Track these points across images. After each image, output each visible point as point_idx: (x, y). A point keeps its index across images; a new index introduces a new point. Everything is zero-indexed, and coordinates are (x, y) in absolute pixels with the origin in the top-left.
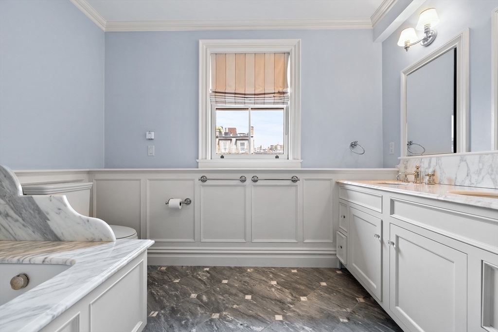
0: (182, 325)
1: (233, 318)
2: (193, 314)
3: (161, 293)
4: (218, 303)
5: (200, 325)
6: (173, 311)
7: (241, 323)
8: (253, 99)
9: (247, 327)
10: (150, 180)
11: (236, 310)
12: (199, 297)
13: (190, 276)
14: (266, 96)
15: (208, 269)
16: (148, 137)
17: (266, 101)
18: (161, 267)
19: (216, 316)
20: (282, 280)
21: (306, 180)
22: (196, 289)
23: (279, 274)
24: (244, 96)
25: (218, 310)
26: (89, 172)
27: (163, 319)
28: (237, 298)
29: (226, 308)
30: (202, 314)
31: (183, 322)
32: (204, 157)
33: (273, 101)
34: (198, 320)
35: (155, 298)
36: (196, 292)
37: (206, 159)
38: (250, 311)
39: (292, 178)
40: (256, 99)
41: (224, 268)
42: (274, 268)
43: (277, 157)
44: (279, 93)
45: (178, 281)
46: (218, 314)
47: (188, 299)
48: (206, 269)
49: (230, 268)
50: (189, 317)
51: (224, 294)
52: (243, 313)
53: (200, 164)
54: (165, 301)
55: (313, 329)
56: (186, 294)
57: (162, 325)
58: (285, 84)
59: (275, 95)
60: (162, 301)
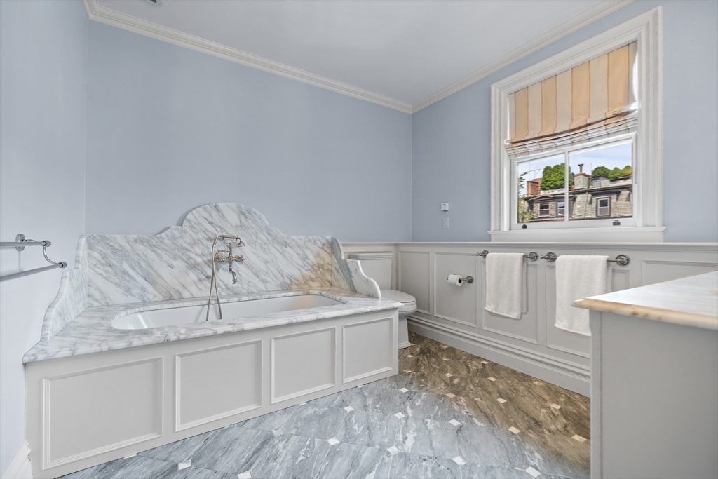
0: (419, 387)
1: (464, 404)
2: (434, 385)
3: (426, 362)
4: (464, 389)
5: (431, 394)
6: (423, 376)
7: (468, 411)
8: (568, 138)
9: (471, 416)
10: (437, 253)
11: (476, 402)
12: (452, 379)
13: (462, 361)
14: (589, 128)
15: (486, 363)
16: (443, 209)
17: (591, 136)
18: (444, 345)
19: (451, 395)
20: (574, 410)
21: (648, 262)
22: (455, 371)
23: (580, 404)
24: (551, 138)
25: (458, 393)
26: (395, 245)
27: (410, 377)
28: (487, 395)
29: (467, 396)
30: (441, 388)
31: (421, 386)
32: (497, 228)
33: (605, 132)
34: (434, 390)
35: (418, 363)
36: (454, 372)
37: (499, 230)
38: (488, 410)
39: (617, 258)
40: (571, 137)
41: (506, 369)
42: (581, 395)
43: (616, 223)
44: (616, 116)
45: (447, 360)
46: (454, 396)
47: (441, 375)
48: (484, 362)
49: (514, 372)
50: (429, 385)
51: (478, 386)
52: (479, 407)
53: (492, 237)
54: (423, 367)
55: (545, 461)
56: (443, 371)
57: (407, 379)
58: (629, 98)
59: (608, 122)
60: (420, 366)
